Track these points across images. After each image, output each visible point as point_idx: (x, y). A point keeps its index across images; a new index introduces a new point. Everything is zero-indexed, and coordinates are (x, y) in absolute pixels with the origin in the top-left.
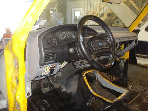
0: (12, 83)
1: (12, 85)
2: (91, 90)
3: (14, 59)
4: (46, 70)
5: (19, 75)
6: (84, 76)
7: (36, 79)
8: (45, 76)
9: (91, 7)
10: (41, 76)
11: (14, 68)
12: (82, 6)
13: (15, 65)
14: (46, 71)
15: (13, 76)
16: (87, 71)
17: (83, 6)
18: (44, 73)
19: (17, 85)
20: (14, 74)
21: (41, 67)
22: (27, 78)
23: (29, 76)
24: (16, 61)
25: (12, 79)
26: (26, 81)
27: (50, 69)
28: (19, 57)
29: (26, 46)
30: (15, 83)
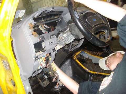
0: (8, 88)
1: (9, 89)
2: (87, 70)
3: (2, 61)
4: (42, 61)
5: (13, 76)
6: (76, 59)
7: (33, 75)
8: (42, 68)
9: (53, 3)
10: (38, 70)
11: (5, 70)
12: (45, 4)
13: (6, 67)
14: (42, 63)
15: (7, 79)
16: (76, 53)
17: (47, 4)
18: (41, 66)
19: (15, 88)
20: (8, 77)
21: (36, 60)
22: (23, 77)
23: (25, 74)
24: (5, 61)
25: (6, 83)
26: (23, 80)
27: (45, 59)
28: (7, 56)
29: (12, 41)
30: (11, 86)
